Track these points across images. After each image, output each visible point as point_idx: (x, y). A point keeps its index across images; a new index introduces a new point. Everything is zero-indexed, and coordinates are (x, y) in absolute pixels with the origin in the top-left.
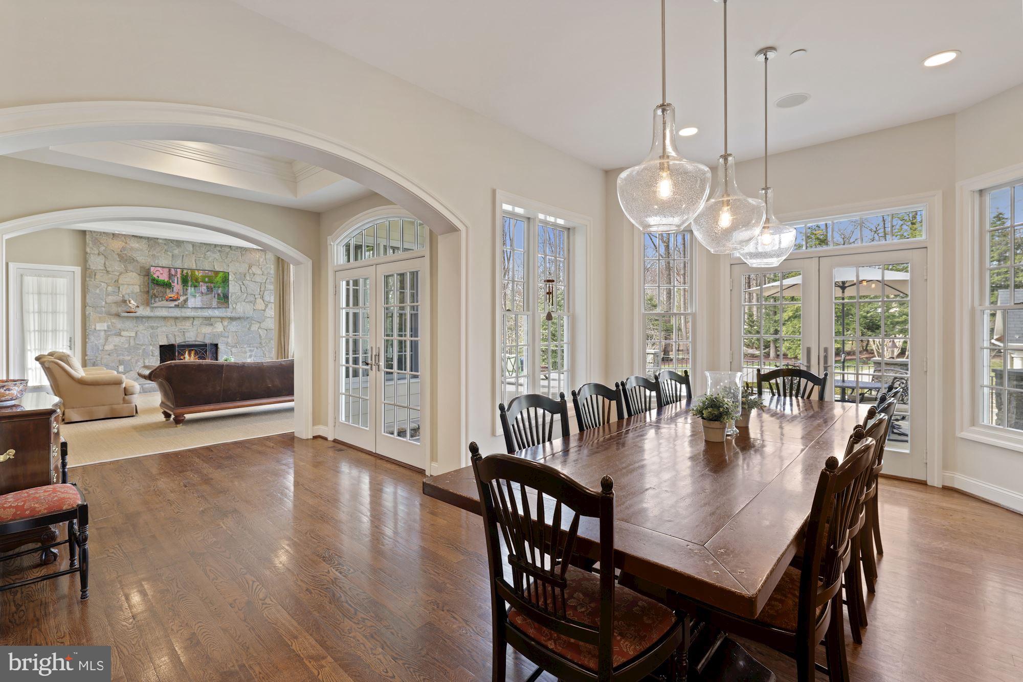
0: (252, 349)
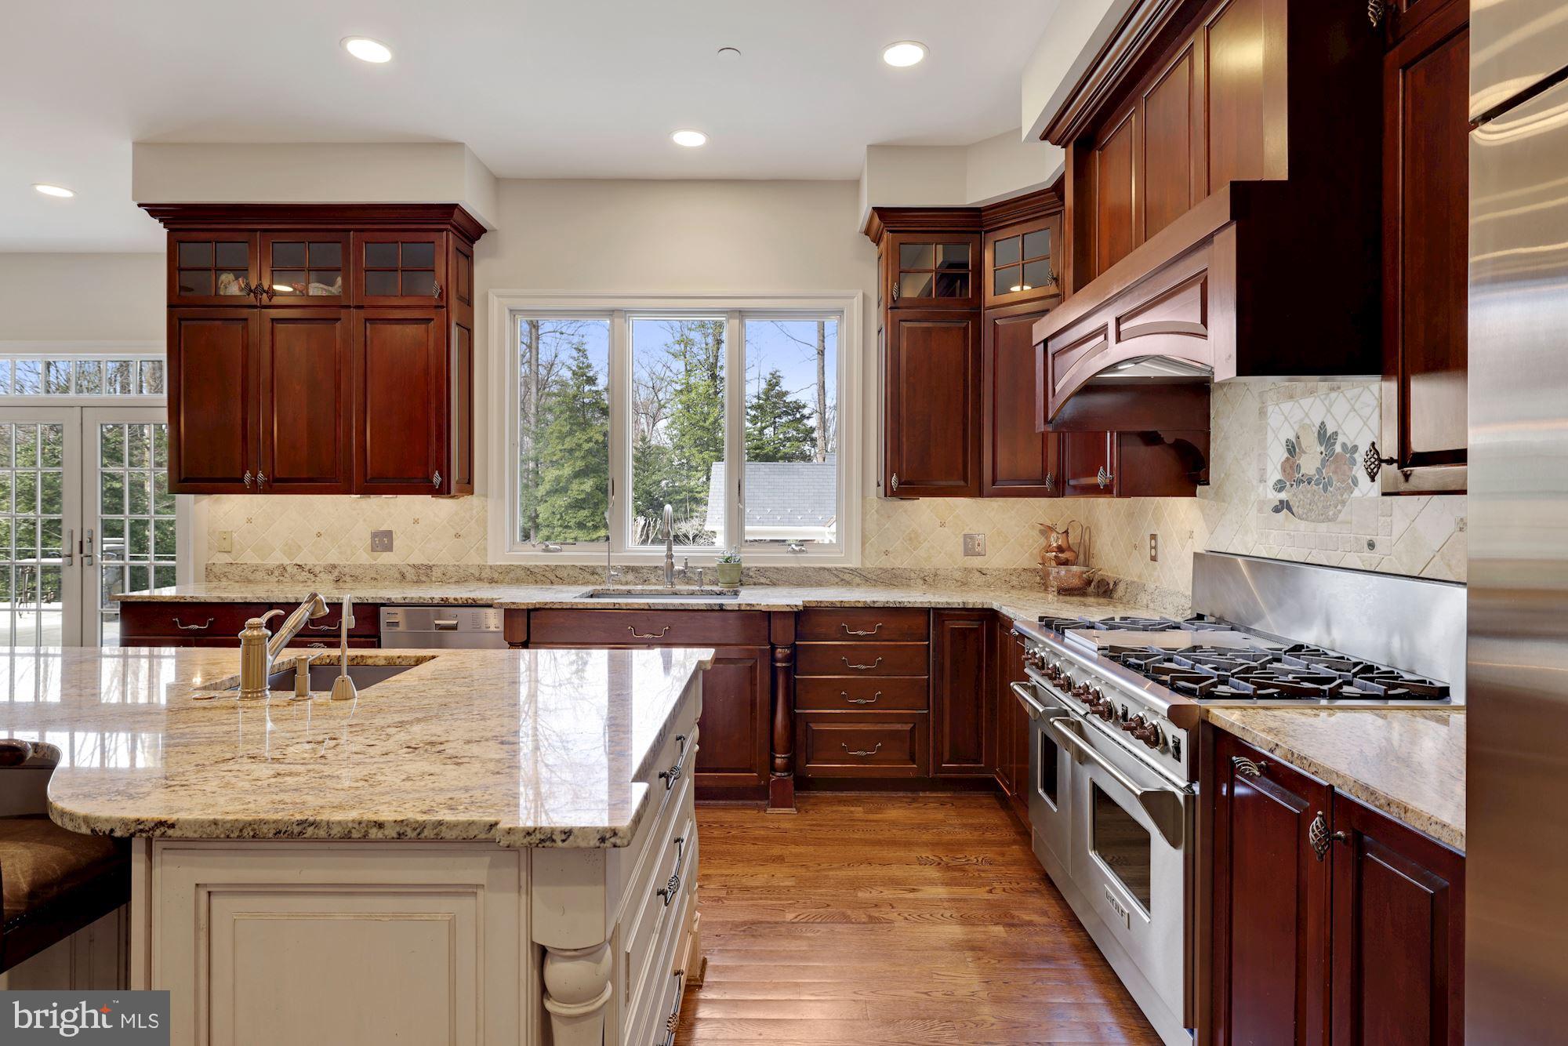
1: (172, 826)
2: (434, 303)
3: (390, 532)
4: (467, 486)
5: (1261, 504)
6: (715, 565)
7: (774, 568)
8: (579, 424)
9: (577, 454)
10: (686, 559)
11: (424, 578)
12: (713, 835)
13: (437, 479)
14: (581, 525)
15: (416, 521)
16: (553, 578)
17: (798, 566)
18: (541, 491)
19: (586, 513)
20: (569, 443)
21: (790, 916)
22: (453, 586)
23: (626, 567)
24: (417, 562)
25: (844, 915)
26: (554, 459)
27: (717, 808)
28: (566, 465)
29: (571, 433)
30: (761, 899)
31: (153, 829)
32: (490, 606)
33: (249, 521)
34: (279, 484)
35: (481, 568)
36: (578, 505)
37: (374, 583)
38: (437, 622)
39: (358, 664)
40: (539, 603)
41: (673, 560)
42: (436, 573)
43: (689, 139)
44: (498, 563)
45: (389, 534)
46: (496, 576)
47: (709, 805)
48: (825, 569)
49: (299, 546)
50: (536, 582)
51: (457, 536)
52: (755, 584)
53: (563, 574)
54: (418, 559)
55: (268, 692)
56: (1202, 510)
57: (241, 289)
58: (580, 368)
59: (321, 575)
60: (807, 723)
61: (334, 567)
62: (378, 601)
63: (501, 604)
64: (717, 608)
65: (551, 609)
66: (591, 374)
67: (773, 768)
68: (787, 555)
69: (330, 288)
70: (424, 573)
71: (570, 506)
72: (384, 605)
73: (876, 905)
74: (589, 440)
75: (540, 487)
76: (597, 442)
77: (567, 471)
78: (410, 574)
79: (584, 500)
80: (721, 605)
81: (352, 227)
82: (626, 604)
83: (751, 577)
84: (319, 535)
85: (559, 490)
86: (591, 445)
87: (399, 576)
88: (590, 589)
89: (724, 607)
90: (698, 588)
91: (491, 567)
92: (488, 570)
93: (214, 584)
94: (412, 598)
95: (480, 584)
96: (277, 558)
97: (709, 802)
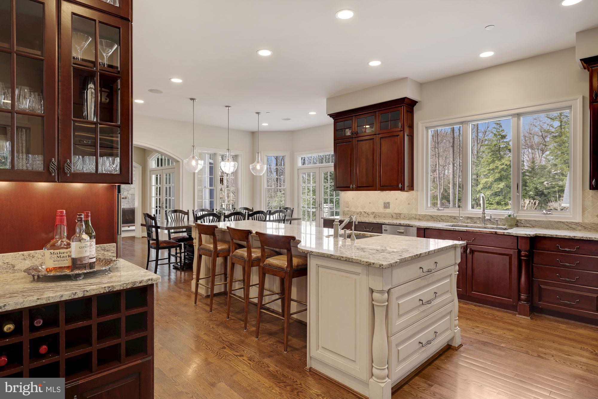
0: (124, 204)
1: (313, 252)
2: (400, 130)
3: (389, 202)
4: (411, 187)
6: (504, 218)
7: (534, 220)
8: (497, 157)
9: (496, 171)
10: (491, 215)
11: (398, 218)
12: (488, 317)
13: (400, 186)
14: (498, 203)
15: (396, 199)
16: (440, 219)
17: (547, 220)
18: (480, 187)
19: (501, 197)
20: (492, 166)
21: (503, 345)
22: (407, 220)
23: (467, 217)
24: (397, 212)
25: (527, 352)
26: (485, 174)
27: (495, 310)
28: (490, 176)
29: (493, 161)
30: (495, 338)
31: (310, 252)
32: (412, 227)
33: (353, 199)
34: (359, 188)
35: (416, 215)
36: (496, 194)
37: (384, 218)
38: (398, 231)
39: (364, 236)
40: (428, 227)
41: (485, 215)
42: (402, 216)
43: (487, 55)
44: (422, 214)
45: (389, 203)
46: (421, 218)
47: (492, 308)
48: (560, 222)
49: (365, 206)
50: (434, 221)
51: (409, 204)
52: (524, 227)
53: (444, 218)
54: (397, 211)
55: (339, 237)
57: (350, 133)
58: (498, 132)
59: (370, 215)
60: (539, 285)
61: (374, 213)
62: (382, 223)
63: (416, 226)
64: (494, 233)
65: (432, 229)
66: (503, 134)
67: (520, 299)
68: (542, 215)
69: (372, 129)
70: (398, 216)
71: (492, 194)
72: (383, 224)
73: (545, 354)
74: (503, 164)
75: (479, 186)
76: (506, 165)
77: (491, 179)
78: (395, 216)
79: (499, 192)
80: (496, 232)
81: (377, 110)
82: (458, 229)
83: (522, 223)
84: (370, 203)
85: (487, 187)
86: (503, 166)
87: (391, 215)
88: (452, 224)
89: (497, 233)
90: (496, 226)
92: (418, 216)
93: (344, 216)
94: (391, 223)
95: (416, 220)
96: (360, 210)
97: (493, 307)
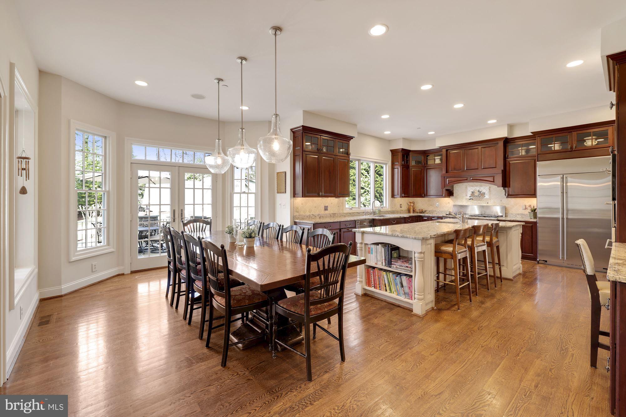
2: (348, 157)
5: (466, 199)
15: (332, 203)
22: (338, 218)
33: (302, 204)
37: (325, 218)
42: (336, 215)
45: (327, 207)
49: (311, 210)
50: (351, 216)
51: (338, 207)
54: (333, 212)
56: (452, 200)
61: (319, 214)
70: (334, 215)
84: (315, 208)
87: (330, 216)
91: (345, 213)
95: (343, 217)
96: (308, 214)
